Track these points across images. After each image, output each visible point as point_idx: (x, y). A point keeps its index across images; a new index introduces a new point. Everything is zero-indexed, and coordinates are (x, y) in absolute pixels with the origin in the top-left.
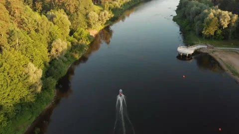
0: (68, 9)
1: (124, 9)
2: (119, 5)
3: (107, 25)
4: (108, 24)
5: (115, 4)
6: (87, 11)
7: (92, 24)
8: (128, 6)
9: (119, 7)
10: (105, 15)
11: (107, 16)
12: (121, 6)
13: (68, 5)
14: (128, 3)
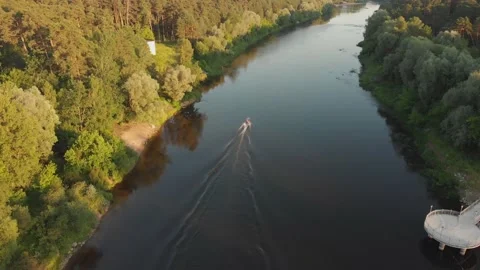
0: (64, 66)
1: (233, 53)
2: (222, 43)
3: (187, 103)
4: (192, 101)
5: (213, 43)
6: (125, 71)
7: (138, 109)
8: (245, 45)
9: (223, 49)
10: (180, 78)
11: (185, 82)
12: (228, 47)
13: (64, 56)
14: (244, 37)
